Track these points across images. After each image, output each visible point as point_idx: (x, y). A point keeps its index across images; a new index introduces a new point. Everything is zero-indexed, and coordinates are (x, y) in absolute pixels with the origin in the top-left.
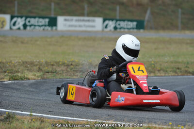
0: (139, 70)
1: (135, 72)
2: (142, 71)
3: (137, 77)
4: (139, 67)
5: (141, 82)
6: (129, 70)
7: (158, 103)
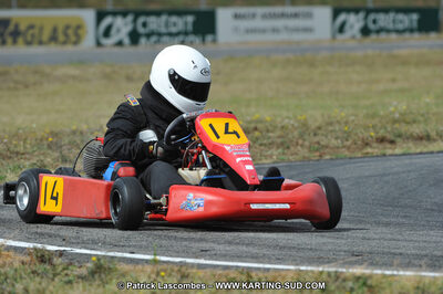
0: (227, 132)
1: (218, 137)
2: (235, 133)
3: (228, 148)
4: (227, 124)
5: (238, 160)
6: (202, 132)
7: (286, 210)
